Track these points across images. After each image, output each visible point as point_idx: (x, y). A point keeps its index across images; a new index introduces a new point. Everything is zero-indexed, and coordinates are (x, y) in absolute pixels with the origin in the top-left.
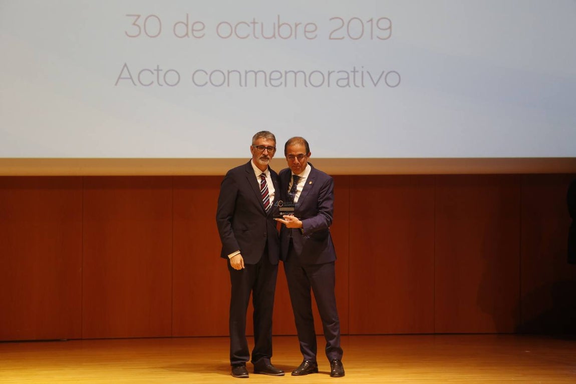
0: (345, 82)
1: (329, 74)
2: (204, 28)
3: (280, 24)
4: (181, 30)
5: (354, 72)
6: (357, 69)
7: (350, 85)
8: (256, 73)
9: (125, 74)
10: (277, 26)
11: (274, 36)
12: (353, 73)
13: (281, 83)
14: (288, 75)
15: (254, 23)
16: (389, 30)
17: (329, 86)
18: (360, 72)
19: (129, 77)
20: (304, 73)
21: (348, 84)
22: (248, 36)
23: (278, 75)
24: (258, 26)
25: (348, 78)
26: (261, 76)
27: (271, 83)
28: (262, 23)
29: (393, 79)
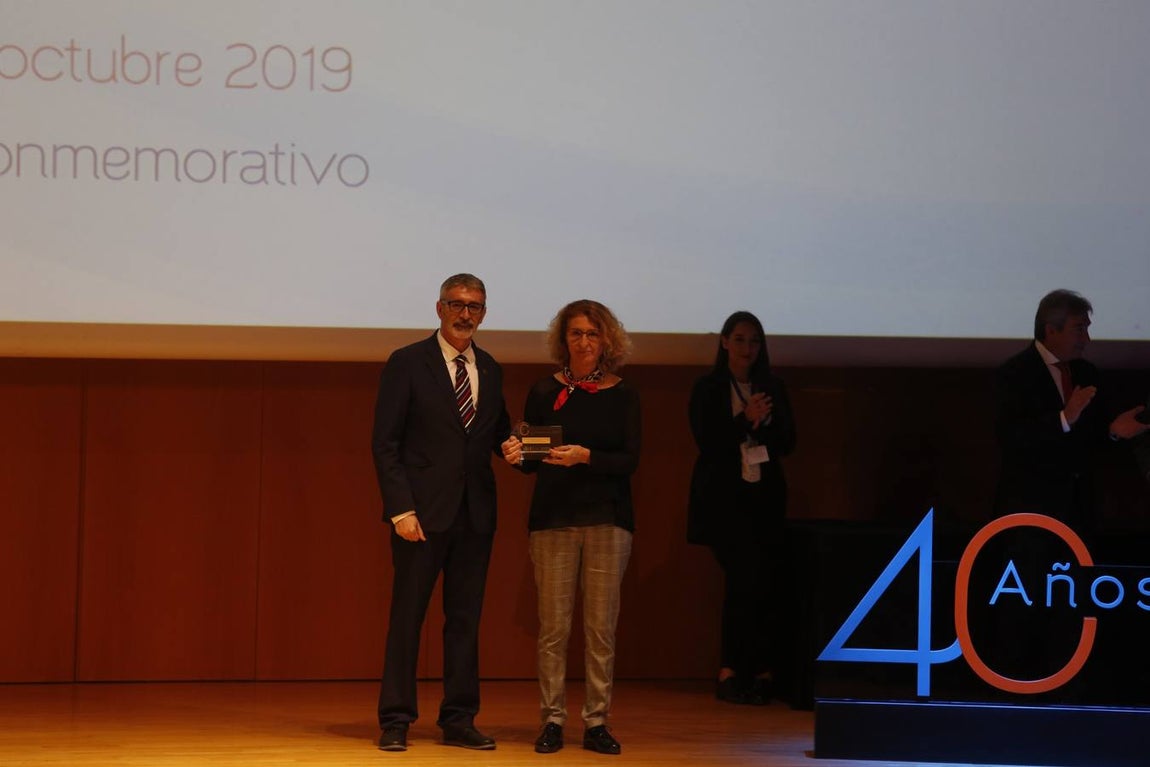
0: (257, 174)
1: (226, 157)
3: (127, 52)
5: (277, 153)
6: (281, 149)
7: (268, 179)
8: (75, 152)
10: (119, 58)
11: (113, 77)
12: (273, 156)
13: (128, 173)
14: (141, 156)
15: (72, 49)
16: (347, 72)
17: (224, 181)
18: (289, 155)
20: (175, 153)
21: (264, 178)
22: (60, 74)
23: (121, 157)
24: (80, 58)
25: (264, 166)
26: (85, 157)
27: (105, 170)
28: (89, 51)
29: (353, 171)
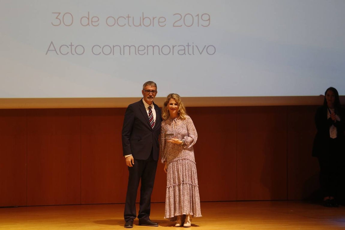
0: (183, 52)
1: (173, 47)
2: (98, 20)
3: (144, 17)
4: (85, 21)
5: (188, 46)
6: (189, 44)
7: (186, 53)
8: (130, 47)
9: (52, 48)
10: (142, 19)
11: (140, 25)
12: (187, 47)
13: (145, 53)
14: (149, 48)
15: (128, 17)
16: (208, 21)
17: (173, 54)
18: (192, 46)
19: (54, 49)
20: (158, 46)
21: (185, 53)
22: (125, 25)
23: (143, 48)
24: (131, 19)
25: (185, 50)
26: (133, 49)
27: (138, 53)
28: (133, 17)
29: (211, 50)
